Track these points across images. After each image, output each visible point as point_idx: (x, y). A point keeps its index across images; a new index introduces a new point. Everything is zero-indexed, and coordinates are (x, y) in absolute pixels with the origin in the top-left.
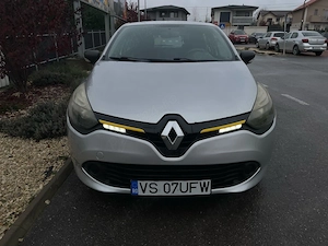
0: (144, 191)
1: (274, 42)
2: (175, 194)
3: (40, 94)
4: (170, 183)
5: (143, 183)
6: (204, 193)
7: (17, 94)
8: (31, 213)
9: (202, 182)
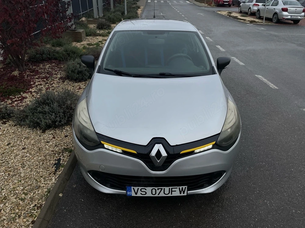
0: (136, 194)
1: (256, 8)
2: (160, 195)
3: (37, 73)
4: (156, 188)
5: (136, 188)
6: (182, 194)
7: (16, 73)
8: (50, 206)
9: (181, 187)
